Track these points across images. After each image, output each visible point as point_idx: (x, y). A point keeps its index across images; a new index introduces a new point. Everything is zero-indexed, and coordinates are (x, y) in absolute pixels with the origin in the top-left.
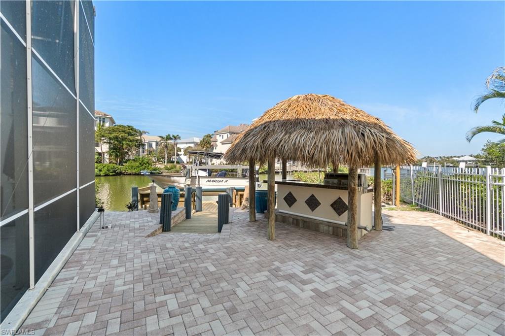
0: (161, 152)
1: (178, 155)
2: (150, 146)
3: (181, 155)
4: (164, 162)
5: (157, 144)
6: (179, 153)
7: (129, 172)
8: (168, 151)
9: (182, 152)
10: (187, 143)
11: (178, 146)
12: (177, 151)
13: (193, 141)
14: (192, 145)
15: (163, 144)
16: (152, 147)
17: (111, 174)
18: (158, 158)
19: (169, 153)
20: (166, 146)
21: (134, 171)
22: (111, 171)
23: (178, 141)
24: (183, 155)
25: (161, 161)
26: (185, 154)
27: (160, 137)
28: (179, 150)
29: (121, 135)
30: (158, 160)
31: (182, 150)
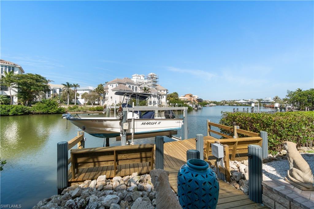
0: (64, 96)
1: (77, 99)
2: (55, 91)
3: (79, 98)
4: (67, 104)
5: (60, 90)
6: (78, 97)
7: (37, 111)
8: (70, 95)
9: (80, 97)
10: (84, 90)
11: (77, 92)
12: (77, 96)
13: (88, 89)
14: (88, 92)
15: (66, 90)
16: (56, 92)
17: (19, 114)
18: (61, 101)
19: (70, 97)
20: (68, 92)
21: (41, 111)
22: (20, 111)
23: (78, 88)
24: (80, 99)
25: (64, 103)
26: (82, 98)
27: (64, 84)
28: (78, 95)
29: (29, 81)
30: (61, 102)
31: (80, 95)
